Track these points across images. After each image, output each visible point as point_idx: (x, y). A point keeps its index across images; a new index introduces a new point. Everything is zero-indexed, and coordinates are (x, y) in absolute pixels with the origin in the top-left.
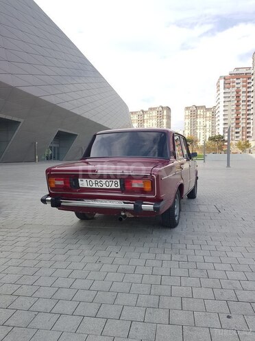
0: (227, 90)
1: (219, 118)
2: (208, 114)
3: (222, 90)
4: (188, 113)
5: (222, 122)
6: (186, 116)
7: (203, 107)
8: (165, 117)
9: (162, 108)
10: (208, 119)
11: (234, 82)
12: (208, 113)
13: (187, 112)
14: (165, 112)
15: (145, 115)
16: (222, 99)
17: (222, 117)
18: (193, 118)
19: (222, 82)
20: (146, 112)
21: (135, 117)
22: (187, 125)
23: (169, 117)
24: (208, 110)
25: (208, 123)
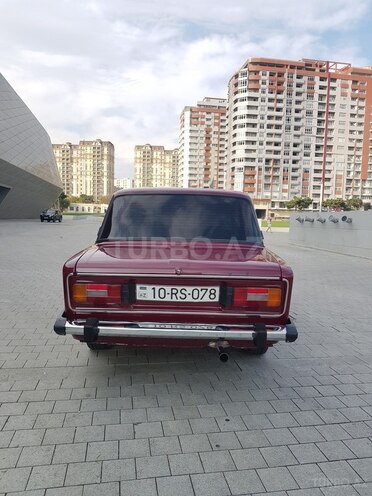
0: (194, 128)
1: (183, 166)
2: (168, 159)
3: (187, 127)
4: (139, 154)
5: (186, 172)
6: (136, 158)
7: (161, 148)
8: (105, 157)
9: (101, 143)
10: (167, 165)
11: (203, 117)
12: (168, 157)
13: (138, 152)
14: (106, 149)
15: (75, 152)
16: (187, 140)
17: (186, 166)
18: (146, 162)
19: (188, 114)
20: (75, 146)
21: (58, 153)
22: (138, 172)
23: (111, 158)
24: (168, 152)
25: (168, 172)
